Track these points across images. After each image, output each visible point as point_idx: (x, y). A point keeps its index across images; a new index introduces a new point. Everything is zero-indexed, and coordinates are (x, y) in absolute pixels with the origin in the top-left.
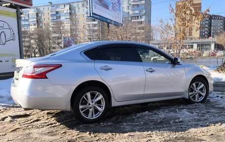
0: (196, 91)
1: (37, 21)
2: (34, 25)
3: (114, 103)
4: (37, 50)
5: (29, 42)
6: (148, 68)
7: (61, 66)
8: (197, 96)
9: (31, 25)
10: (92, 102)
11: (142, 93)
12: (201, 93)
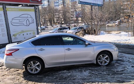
0: (103, 59)
1: (63, 3)
2: (62, 5)
3: (46, 66)
4: (63, 20)
5: (59, 15)
6: (67, 48)
7: (19, 49)
8: (103, 62)
9: (60, 5)
10: (34, 66)
11: (63, 61)
12: (106, 61)
